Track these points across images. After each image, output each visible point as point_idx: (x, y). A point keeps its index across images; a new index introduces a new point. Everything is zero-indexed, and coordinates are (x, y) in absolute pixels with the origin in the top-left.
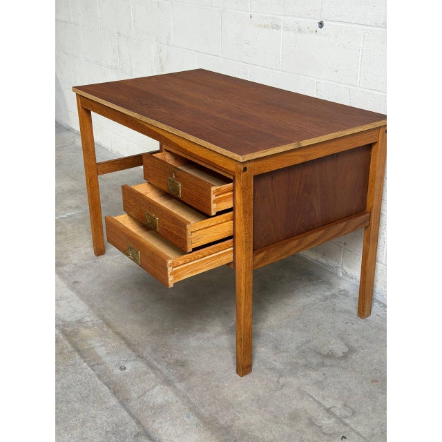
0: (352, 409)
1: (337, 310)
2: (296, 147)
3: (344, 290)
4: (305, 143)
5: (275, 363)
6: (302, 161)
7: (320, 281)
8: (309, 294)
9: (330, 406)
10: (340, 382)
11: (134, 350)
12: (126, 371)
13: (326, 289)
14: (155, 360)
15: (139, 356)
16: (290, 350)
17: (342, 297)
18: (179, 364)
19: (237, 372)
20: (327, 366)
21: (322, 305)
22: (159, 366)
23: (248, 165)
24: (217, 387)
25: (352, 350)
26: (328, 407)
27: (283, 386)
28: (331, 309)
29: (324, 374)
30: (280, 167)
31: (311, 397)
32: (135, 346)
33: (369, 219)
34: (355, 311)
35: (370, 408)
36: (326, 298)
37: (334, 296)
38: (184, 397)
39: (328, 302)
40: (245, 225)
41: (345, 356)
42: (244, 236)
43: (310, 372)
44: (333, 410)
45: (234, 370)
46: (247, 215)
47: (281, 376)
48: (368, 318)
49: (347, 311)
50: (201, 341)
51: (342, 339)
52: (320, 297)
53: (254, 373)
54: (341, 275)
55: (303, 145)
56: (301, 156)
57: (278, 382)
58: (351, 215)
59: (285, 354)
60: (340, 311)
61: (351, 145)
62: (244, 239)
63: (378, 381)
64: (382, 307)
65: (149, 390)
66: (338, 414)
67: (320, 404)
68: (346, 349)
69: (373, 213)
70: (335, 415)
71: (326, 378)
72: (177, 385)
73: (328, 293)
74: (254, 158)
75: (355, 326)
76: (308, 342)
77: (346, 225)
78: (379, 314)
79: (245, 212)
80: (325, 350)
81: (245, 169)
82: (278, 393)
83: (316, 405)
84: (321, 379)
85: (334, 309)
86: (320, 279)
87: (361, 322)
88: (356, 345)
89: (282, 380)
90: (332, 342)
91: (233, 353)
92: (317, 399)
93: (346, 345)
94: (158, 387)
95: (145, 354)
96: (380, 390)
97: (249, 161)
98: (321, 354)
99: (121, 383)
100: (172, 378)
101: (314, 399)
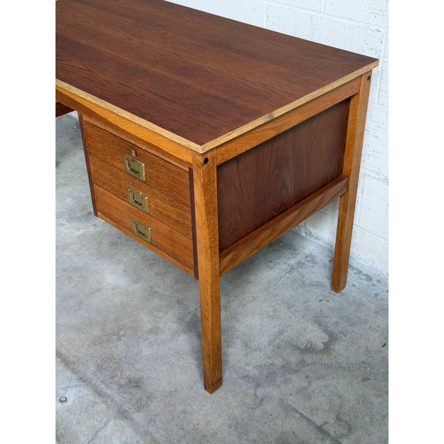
0: (347, 423)
1: (307, 283)
2: (267, 120)
3: (311, 255)
4: (277, 113)
5: (248, 368)
6: (274, 135)
7: (281, 245)
8: (271, 265)
9: (321, 423)
10: (327, 386)
11: (74, 372)
12: (68, 403)
13: (289, 256)
14: (103, 382)
15: (81, 379)
16: (263, 347)
17: (310, 264)
18: (133, 384)
19: (206, 388)
20: (308, 365)
21: (288, 278)
22: (109, 391)
23: (209, 156)
24: (184, 412)
25: (333, 338)
26: (319, 424)
27: (262, 400)
28: (300, 282)
29: (307, 377)
30: (248, 147)
31: (297, 412)
32: (74, 364)
33: (347, 185)
34: (327, 283)
35: (367, 419)
36: (292, 269)
37: (300, 264)
38: (146, 433)
39: (295, 274)
40: (209, 229)
41: (327, 348)
42: (208, 241)
43: (291, 376)
44: (325, 427)
45: (201, 385)
46: (211, 216)
47: (258, 386)
48: (343, 291)
49: (318, 285)
50: (155, 347)
51: (320, 324)
52: (284, 267)
53: (226, 385)
54: (304, 235)
55: (276, 116)
56: (272, 129)
57: (255, 395)
58: (326, 184)
59: (257, 354)
60: (311, 285)
61: (329, 103)
62: (208, 245)
63: (369, 379)
64: (356, 274)
65: (100, 430)
66: (332, 433)
67: (309, 421)
68: (326, 338)
69: (351, 178)
70: (329, 435)
71: (310, 382)
72: (134, 416)
73: (293, 262)
74: (217, 145)
75: (331, 304)
76: (281, 333)
77: (322, 198)
78: (355, 283)
79: (208, 213)
80: (302, 342)
81: (206, 161)
82: (258, 412)
83: (305, 423)
84: (304, 384)
85: (304, 283)
86: (281, 242)
87: (337, 296)
88: (336, 331)
89: (260, 392)
90: (308, 330)
91: (196, 359)
92: (305, 414)
93: (325, 331)
94: (111, 424)
95: (89, 375)
96: (374, 392)
97: (210, 150)
98: (299, 349)
99: (64, 423)
100: (127, 407)
101: (302, 415)
